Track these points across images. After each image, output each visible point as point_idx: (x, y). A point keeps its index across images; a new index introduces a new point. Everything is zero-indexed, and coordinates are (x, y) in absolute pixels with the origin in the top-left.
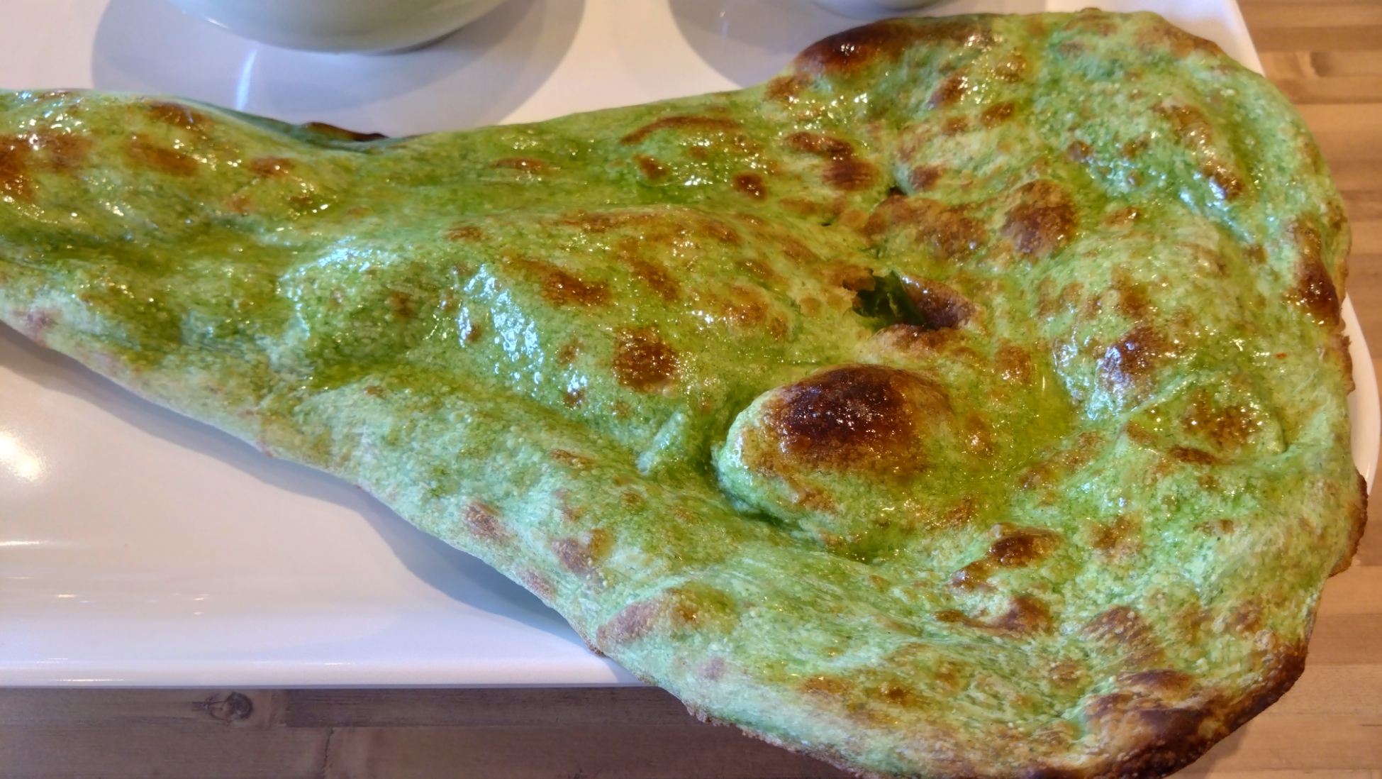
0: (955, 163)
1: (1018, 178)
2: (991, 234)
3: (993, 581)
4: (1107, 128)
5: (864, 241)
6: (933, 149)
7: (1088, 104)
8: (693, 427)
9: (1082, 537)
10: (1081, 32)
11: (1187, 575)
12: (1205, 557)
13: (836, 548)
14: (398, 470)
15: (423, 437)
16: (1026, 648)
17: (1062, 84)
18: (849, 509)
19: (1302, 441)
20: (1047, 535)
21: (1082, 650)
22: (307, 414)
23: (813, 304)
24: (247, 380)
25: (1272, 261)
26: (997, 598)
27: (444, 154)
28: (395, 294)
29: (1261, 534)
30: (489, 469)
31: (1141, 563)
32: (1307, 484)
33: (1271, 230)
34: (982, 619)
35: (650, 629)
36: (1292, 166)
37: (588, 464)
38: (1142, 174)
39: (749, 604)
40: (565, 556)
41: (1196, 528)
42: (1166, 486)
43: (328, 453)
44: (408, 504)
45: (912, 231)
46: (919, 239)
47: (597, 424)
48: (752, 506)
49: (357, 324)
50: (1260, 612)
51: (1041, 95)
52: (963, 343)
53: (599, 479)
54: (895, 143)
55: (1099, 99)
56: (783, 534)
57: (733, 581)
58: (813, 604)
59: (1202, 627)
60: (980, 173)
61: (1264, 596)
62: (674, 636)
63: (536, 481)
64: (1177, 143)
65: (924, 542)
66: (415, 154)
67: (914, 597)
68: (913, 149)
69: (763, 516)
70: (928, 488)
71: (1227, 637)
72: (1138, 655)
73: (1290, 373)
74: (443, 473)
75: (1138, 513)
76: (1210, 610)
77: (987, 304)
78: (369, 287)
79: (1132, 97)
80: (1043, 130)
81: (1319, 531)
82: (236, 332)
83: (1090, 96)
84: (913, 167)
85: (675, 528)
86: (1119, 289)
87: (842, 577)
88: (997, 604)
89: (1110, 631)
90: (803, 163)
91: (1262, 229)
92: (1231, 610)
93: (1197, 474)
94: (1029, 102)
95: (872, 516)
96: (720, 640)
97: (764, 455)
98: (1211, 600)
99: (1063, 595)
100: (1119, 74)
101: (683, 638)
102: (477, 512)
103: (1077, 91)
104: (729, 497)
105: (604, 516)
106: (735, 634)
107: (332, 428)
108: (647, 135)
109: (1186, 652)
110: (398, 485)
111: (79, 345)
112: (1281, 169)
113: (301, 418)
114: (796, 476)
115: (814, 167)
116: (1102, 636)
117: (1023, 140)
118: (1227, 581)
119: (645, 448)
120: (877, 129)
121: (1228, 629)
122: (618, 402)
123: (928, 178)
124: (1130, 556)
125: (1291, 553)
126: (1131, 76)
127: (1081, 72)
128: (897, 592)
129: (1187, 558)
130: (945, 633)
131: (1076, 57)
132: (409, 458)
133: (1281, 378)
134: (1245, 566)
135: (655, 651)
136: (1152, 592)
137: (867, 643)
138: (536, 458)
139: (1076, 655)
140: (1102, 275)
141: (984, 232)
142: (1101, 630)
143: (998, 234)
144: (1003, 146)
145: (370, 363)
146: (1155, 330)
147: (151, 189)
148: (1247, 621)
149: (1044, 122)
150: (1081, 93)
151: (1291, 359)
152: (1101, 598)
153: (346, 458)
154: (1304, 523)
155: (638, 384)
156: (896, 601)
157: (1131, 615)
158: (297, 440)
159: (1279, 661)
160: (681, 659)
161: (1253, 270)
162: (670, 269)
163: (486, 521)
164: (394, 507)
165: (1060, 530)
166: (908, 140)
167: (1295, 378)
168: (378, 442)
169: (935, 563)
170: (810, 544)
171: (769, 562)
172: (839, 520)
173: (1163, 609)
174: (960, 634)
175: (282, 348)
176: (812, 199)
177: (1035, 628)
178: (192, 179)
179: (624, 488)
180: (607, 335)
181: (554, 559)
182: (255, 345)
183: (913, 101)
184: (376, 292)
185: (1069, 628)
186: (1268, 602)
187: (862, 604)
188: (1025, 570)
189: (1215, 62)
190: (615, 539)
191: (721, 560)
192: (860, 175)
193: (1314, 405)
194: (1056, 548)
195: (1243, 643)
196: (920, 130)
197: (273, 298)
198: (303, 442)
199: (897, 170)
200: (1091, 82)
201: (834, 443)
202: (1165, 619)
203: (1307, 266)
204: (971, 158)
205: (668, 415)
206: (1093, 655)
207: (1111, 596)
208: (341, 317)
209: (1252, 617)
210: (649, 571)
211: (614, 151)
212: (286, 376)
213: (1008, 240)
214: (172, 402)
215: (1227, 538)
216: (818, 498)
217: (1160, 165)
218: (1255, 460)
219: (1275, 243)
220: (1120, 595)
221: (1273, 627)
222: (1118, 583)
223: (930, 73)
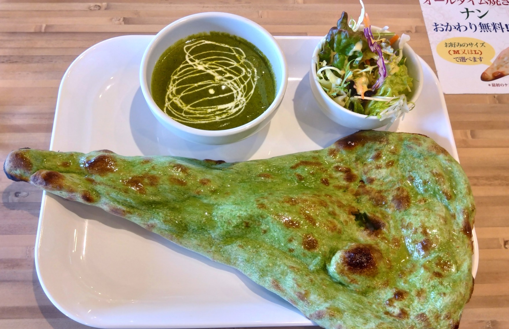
0: (378, 177)
1: (395, 185)
2: (389, 201)
3: (395, 304)
4: (419, 174)
5: (355, 197)
6: (373, 172)
7: (414, 165)
8: (322, 260)
9: (413, 293)
10: (412, 143)
11: (436, 306)
12: (440, 302)
13: (358, 293)
14: (250, 268)
15: (256, 260)
16: (403, 322)
17: (407, 157)
18: (361, 284)
19: (461, 270)
20: (406, 292)
21: (415, 323)
22: (224, 252)
23: (346, 222)
24: (207, 242)
25: (457, 219)
26: (396, 309)
27: (244, 171)
28: (245, 222)
29: (452, 297)
30: (275, 270)
31: (426, 301)
32: (462, 283)
33: (458, 210)
34: (393, 314)
35: (324, 317)
36: (464, 192)
37: (298, 269)
38: (427, 190)
39: (345, 311)
40: (299, 297)
41: (438, 294)
42: (432, 283)
43: (230, 262)
44: (255, 278)
45: (368, 197)
46: (370, 199)
47: (297, 257)
48: (338, 281)
49: (235, 229)
50: (451, 315)
51: (401, 159)
52: (383, 236)
53: (302, 274)
54: (362, 169)
55: (417, 164)
56: (345, 288)
57: (339, 304)
58: (358, 311)
59: (439, 318)
60: (385, 181)
61: (451, 311)
62: (330, 319)
63: (287, 275)
64: (436, 184)
65: (378, 291)
66: (236, 171)
67: (378, 307)
68: (367, 172)
69: (340, 283)
70: (378, 278)
71: (444, 321)
72: (426, 325)
73: (460, 251)
74: (263, 271)
75: (426, 288)
76: (441, 314)
77: (388, 222)
78: (238, 220)
79: (426, 167)
80: (402, 170)
81: (463, 295)
82: (202, 229)
83: (414, 163)
84: (367, 177)
85: (323, 289)
86: (422, 228)
87: (361, 302)
88: (396, 311)
89: (420, 319)
90: (339, 174)
91: (455, 209)
92: (445, 314)
93: (439, 280)
94: (398, 160)
95: (366, 285)
96: (340, 320)
97: (341, 270)
98: (441, 312)
99: (410, 309)
100: (422, 157)
101: (331, 319)
102: (275, 283)
103: (411, 160)
104: (331, 277)
105: (307, 286)
106: (343, 319)
107: (230, 255)
108: (298, 167)
109: (436, 324)
110: (251, 273)
111: (161, 232)
112: (461, 193)
113: (222, 253)
114: (349, 276)
115: (341, 176)
116: (419, 320)
117: (396, 173)
118: (444, 308)
119: (310, 264)
120: (357, 164)
121: (444, 319)
122: (303, 253)
123: (371, 181)
124: (424, 299)
125: (458, 301)
126: (425, 159)
127: (412, 154)
128: (374, 306)
129: (436, 301)
130: (386, 318)
131: (411, 150)
132: (253, 266)
133: (458, 253)
134: (448, 305)
135: (325, 322)
136: (429, 310)
137: (371, 322)
138: (286, 268)
139: (414, 324)
140: (418, 222)
141: (387, 200)
142: (419, 319)
143: (390, 202)
144: (391, 174)
145: (238, 237)
146: (430, 240)
147: (176, 190)
148: (448, 317)
149: (402, 167)
150: (412, 161)
151: (460, 248)
152: (418, 310)
153: (235, 263)
154: (460, 293)
155: (309, 249)
156: (374, 309)
157: (425, 315)
158: (222, 258)
159: (454, 326)
160: (332, 324)
161: (453, 221)
162: (313, 216)
163: (277, 285)
164: (250, 278)
165: (408, 291)
166: (366, 169)
167: (461, 253)
168: (244, 261)
169: (380, 297)
170: (352, 291)
171: (345, 299)
172: (359, 286)
173: (431, 314)
174: (389, 318)
175: (215, 234)
176: (340, 185)
177: (405, 317)
178: (186, 186)
179: (308, 277)
180: (300, 236)
181: (297, 297)
182: (207, 232)
183: (367, 157)
184: (241, 222)
185: (412, 317)
186: (452, 312)
187: (368, 310)
188: (402, 302)
189: (447, 158)
190: (311, 293)
191: (334, 298)
192: (353, 178)
193: (464, 260)
194: (408, 296)
195: (447, 322)
196: (369, 167)
197: (211, 220)
198: (224, 259)
199: (363, 176)
200: (415, 158)
201: (359, 269)
202: (432, 317)
203: (465, 223)
204: (383, 177)
205: (316, 257)
206: (417, 324)
207: (420, 310)
208: (231, 227)
209: (449, 316)
210: (320, 301)
211: (289, 171)
212: (216, 240)
213: (393, 204)
214: (188, 248)
215: (445, 298)
216: (354, 281)
217: (431, 188)
218: (451, 275)
219: (458, 214)
220: (422, 310)
221: (453, 319)
222: (422, 306)
223: (372, 150)
